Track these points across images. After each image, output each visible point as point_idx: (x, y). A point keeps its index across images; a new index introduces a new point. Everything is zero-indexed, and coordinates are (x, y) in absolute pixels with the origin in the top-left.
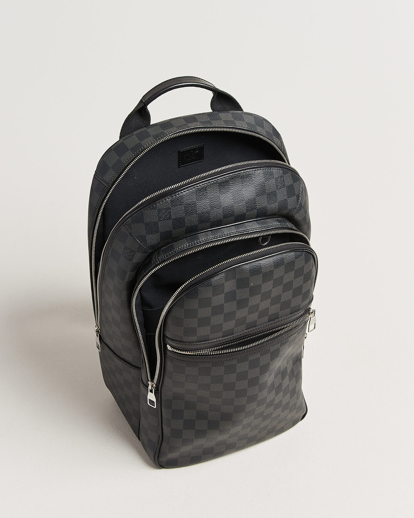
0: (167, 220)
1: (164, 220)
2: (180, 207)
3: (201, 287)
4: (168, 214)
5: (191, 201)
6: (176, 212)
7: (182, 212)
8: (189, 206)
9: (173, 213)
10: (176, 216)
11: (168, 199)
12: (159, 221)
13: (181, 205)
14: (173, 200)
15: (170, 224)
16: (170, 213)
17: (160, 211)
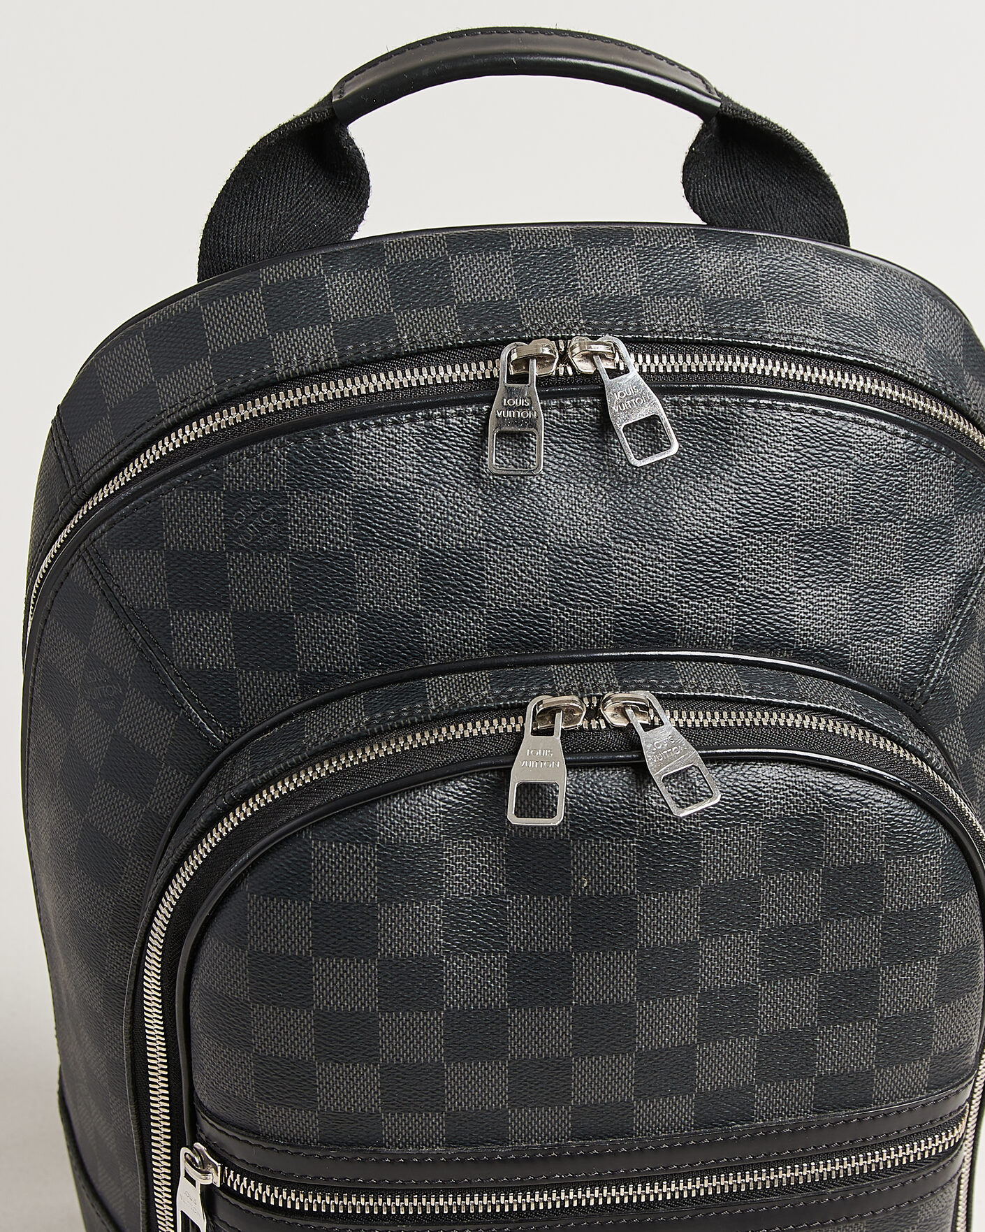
0: (264, 554)
1: (253, 547)
2: (330, 500)
3: (323, 841)
4: (273, 522)
5: (387, 480)
6: (309, 521)
7: (341, 527)
8: (380, 505)
9: (296, 522)
10: (310, 542)
11: (279, 450)
12: (230, 548)
13: (339, 489)
14: (302, 458)
15: (279, 577)
16: (281, 517)
17: (235, 500)
